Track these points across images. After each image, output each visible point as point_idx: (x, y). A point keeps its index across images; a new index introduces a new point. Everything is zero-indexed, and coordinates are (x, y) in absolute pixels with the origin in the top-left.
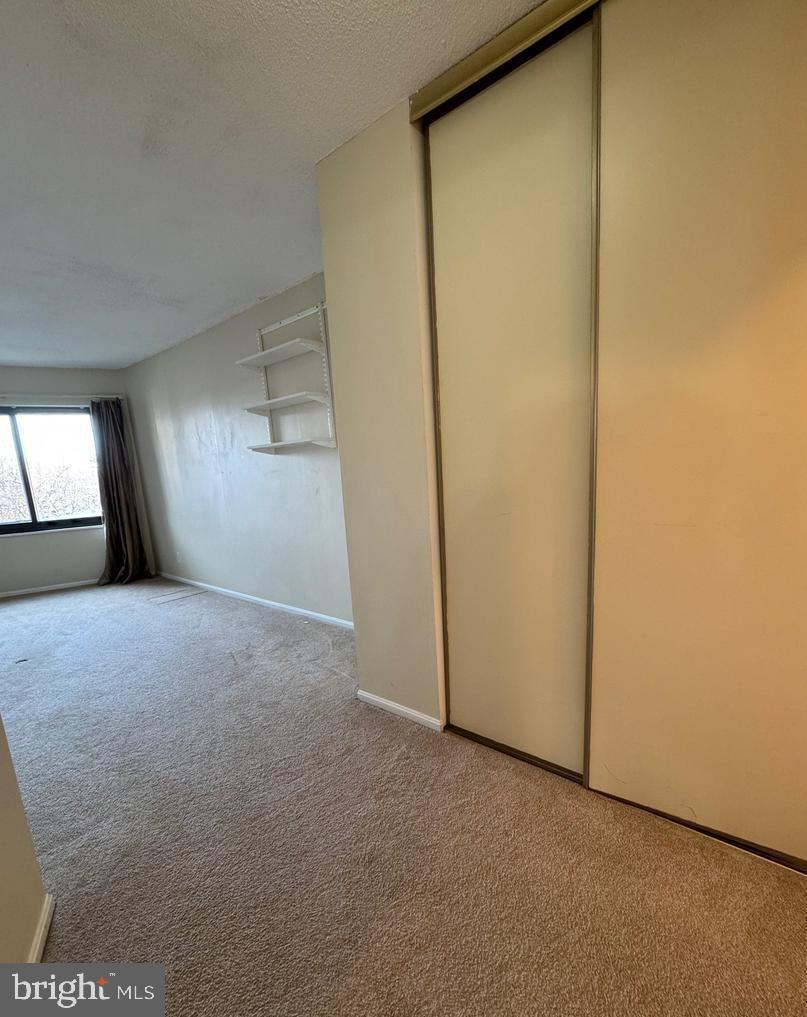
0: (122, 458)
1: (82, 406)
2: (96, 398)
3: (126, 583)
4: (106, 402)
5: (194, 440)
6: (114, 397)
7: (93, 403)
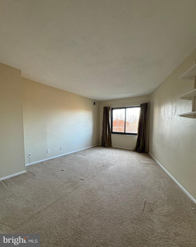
0: (145, 119)
1: (139, 106)
2: (142, 103)
3: (139, 152)
4: (144, 104)
5: (163, 113)
6: (146, 102)
7: (141, 104)
